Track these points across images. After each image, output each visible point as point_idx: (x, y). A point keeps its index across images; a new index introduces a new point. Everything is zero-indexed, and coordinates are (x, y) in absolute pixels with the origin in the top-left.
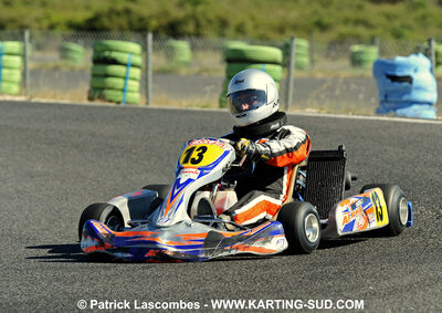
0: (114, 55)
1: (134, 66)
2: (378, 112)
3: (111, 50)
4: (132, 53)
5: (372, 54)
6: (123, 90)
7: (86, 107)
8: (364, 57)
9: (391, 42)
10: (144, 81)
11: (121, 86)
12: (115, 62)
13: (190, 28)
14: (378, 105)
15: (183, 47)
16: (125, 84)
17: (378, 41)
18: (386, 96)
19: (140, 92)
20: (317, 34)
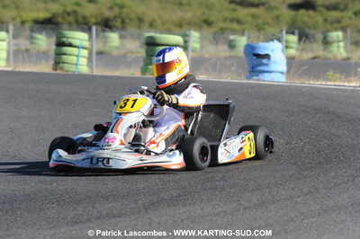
0: (70, 40)
1: (83, 48)
2: (248, 78)
3: (68, 38)
4: (82, 40)
5: (242, 41)
6: (76, 64)
7: (53, 75)
8: (238, 44)
9: (254, 34)
10: (90, 59)
11: (75, 62)
12: (70, 45)
13: (118, 24)
14: (247, 74)
15: (114, 38)
16: (78, 60)
17: (246, 32)
18: (253, 68)
19: (88, 65)
20: (205, 28)
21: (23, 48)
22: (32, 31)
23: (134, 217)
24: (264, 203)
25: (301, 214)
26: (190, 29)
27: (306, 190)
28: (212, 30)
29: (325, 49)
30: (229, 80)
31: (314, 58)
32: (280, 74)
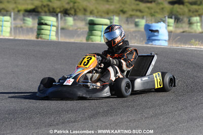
0: (46, 22)
1: (53, 26)
2: (146, 43)
3: (45, 20)
4: (52, 21)
5: (143, 23)
6: (49, 35)
7: (37, 41)
9: (149, 18)
10: (57, 32)
11: (49, 34)
12: (46, 24)
13: (72, 12)
14: (146, 41)
15: (70, 20)
17: (145, 17)
18: (149, 38)
19: (56, 36)
20: (121, 15)
21: (19, 26)
22: (24, 16)
23: (83, 122)
24: (156, 115)
25: (178, 121)
26: (113, 16)
27: (180, 108)
28: (125, 16)
29: (189, 27)
30: (136, 45)
31: (184, 32)
32: (164, 41)
